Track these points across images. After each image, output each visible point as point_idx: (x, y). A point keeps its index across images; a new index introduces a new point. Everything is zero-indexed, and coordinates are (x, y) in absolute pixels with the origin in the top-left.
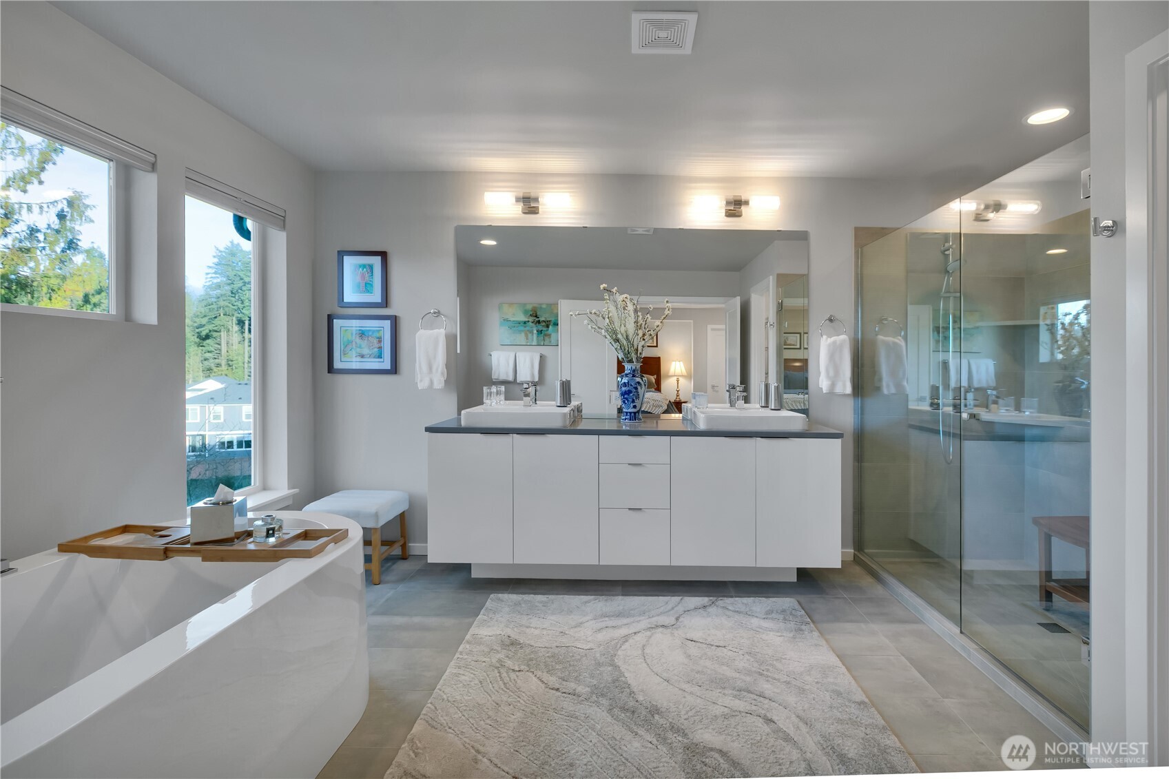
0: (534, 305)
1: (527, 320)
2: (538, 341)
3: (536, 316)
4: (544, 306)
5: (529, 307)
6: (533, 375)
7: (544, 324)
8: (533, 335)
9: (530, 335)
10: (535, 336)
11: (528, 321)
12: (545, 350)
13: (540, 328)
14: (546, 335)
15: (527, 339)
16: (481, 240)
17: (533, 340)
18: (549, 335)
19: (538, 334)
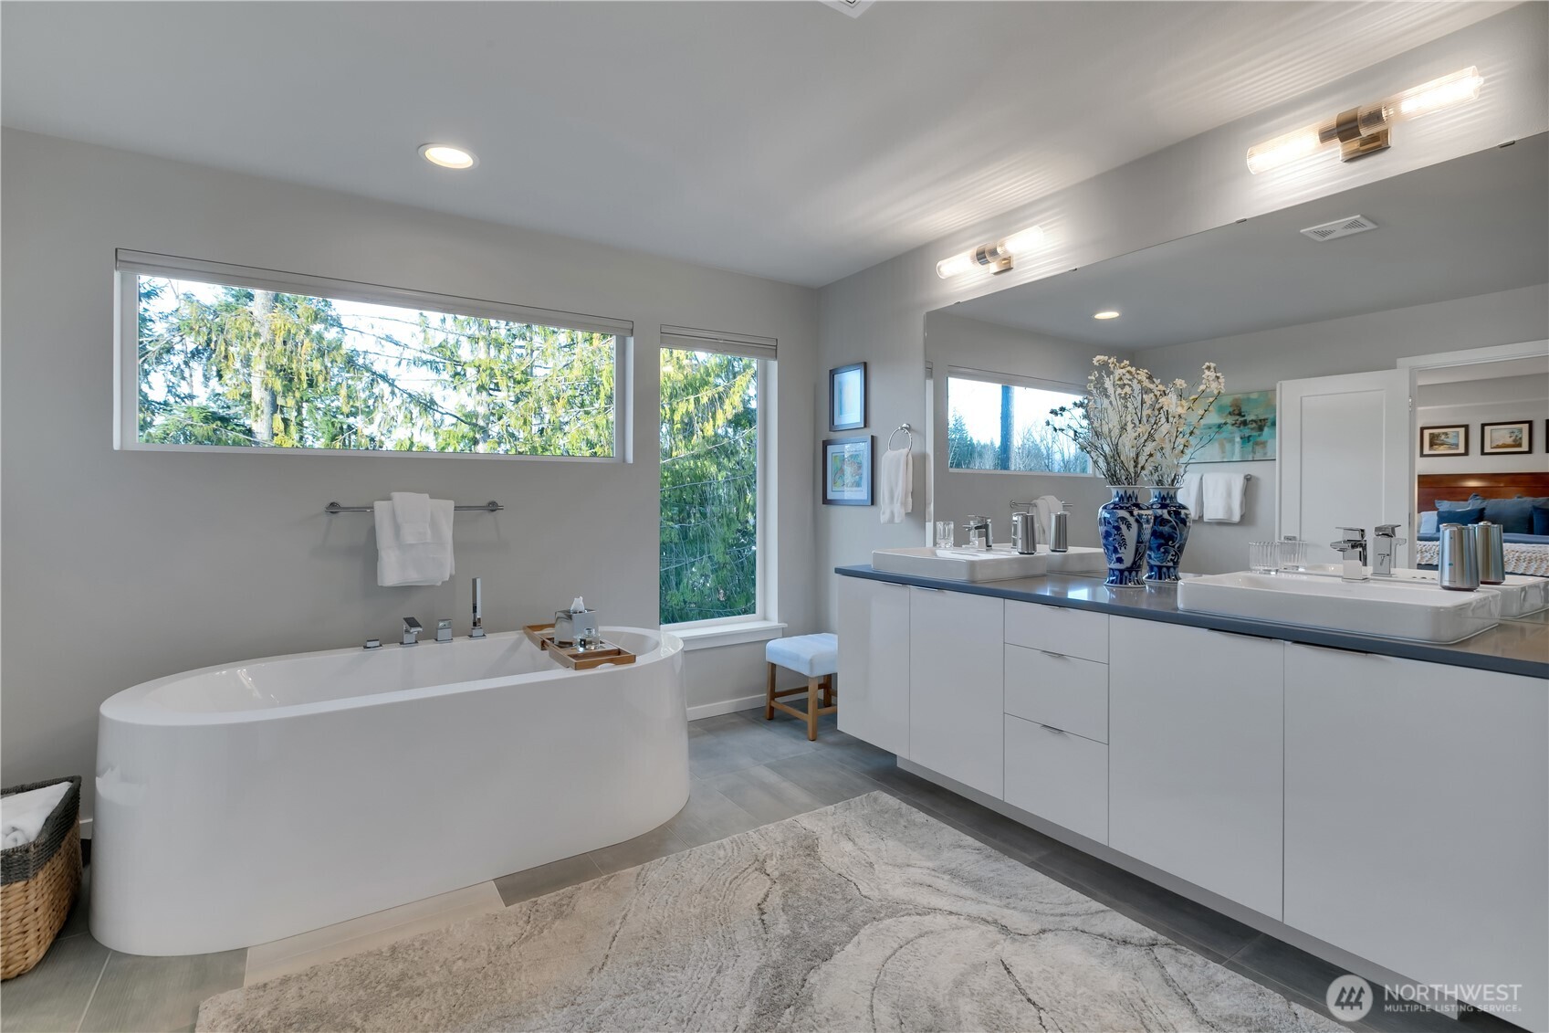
0: (1237, 396)
1: (1223, 421)
2: (1243, 453)
3: (1240, 414)
4: (1254, 396)
5: (1227, 401)
6: (1229, 510)
7: (1254, 425)
8: (1234, 444)
9: (1228, 446)
10: (1237, 447)
11: (1226, 424)
12: (1253, 469)
13: (1247, 432)
14: (1256, 443)
15: (1223, 452)
16: (1095, 314)
17: (1233, 454)
18: (1264, 444)
19: (1243, 443)
